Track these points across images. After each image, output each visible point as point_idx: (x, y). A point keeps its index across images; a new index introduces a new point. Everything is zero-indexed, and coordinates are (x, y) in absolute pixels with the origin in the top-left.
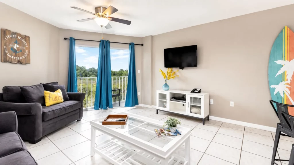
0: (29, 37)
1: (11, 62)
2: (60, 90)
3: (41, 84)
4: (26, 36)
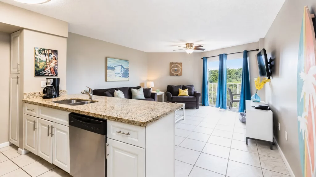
0: (182, 63)
1: (174, 75)
2: (187, 89)
3: (181, 85)
4: (180, 63)
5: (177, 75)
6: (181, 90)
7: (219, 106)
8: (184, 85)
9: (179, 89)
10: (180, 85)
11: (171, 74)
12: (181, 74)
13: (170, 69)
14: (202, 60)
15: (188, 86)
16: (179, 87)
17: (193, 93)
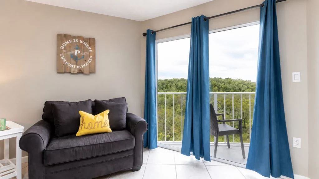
0: (94, 39)
1: (70, 72)
2: (108, 111)
3: (90, 100)
4: (90, 39)
5: (81, 72)
6: (86, 116)
7: (192, 148)
8: (100, 99)
9: (82, 113)
10: (85, 99)
11: (62, 70)
12: (92, 71)
13: (59, 52)
14: (144, 39)
15: (111, 100)
16: (82, 105)
17: (124, 121)
